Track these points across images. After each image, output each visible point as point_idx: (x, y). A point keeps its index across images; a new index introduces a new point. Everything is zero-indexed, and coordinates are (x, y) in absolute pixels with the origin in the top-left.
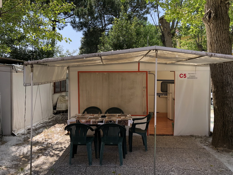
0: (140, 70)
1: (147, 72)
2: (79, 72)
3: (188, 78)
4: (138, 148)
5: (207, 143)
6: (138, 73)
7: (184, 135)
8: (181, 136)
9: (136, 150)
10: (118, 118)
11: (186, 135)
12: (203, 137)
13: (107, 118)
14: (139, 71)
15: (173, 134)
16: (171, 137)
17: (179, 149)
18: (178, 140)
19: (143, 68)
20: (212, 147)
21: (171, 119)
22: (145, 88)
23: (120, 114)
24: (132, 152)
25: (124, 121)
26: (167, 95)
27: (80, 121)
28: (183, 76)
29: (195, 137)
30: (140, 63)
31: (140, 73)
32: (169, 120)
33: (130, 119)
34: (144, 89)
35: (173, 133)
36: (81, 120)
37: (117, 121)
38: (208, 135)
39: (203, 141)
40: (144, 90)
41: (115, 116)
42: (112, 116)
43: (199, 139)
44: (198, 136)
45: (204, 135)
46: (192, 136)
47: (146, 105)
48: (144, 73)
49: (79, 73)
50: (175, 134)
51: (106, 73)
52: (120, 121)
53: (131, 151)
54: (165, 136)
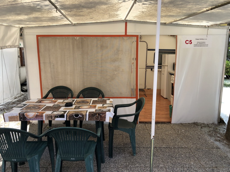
0: (128, 34)
1: (137, 36)
2: (38, 36)
3: (195, 45)
4: (122, 150)
5: (218, 135)
6: (125, 38)
7: (185, 123)
8: (182, 124)
9: (119, 153)
10: (91, 107)
11: (187, 123)
12: (210, 126)
13: (74, 106)
14: (126, 35)
15: (171, 121)
16: (168, 126)
17: (182, 149)
18: (179, 132)
19: (132, 30)
20: (226, 142)
21: (165, 97)
22: (135, 59)
23: (96, 99)
24: (113, 158)
25: (99, 114)
26: (161, 68)
27: (26, 114)
28: (189, 42)
29: (201, 125)
30: (128, 23)
31: (128, 38)
32: (163, 99)
33: (109, 111)
34: (133, 61)
35: (171, 119)
36: (28, 114)
37: (88, 114)
38: (216, 123)
39: (211, 132)
40: (133, 63)
41: (88, 102)
42: (83, 102)
43: (206, 130)
44: (204, 124)
45: (211, 122)
46: (195, 124)
47: (135, 83)
48: (133, 37)
49: (39, 38)
50: (173, 121)
51: (78, 38)
52: (93, 115)
53: (111, 155)
54: (160, 125)
